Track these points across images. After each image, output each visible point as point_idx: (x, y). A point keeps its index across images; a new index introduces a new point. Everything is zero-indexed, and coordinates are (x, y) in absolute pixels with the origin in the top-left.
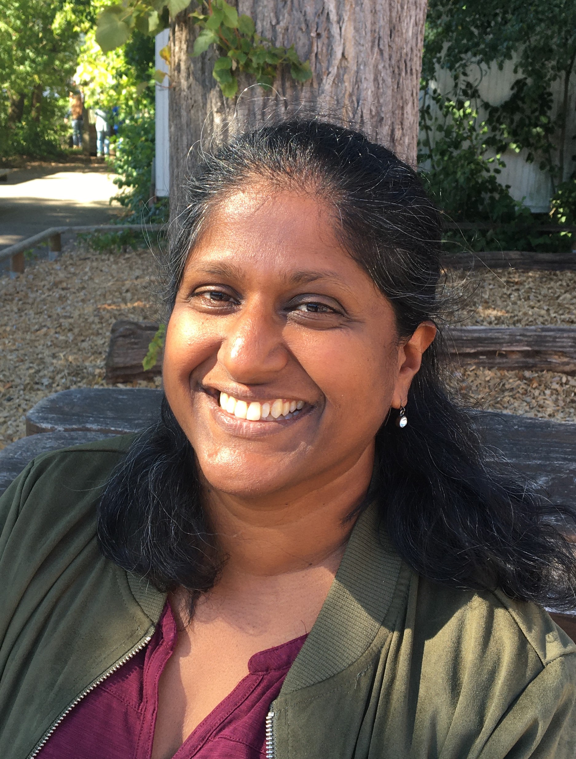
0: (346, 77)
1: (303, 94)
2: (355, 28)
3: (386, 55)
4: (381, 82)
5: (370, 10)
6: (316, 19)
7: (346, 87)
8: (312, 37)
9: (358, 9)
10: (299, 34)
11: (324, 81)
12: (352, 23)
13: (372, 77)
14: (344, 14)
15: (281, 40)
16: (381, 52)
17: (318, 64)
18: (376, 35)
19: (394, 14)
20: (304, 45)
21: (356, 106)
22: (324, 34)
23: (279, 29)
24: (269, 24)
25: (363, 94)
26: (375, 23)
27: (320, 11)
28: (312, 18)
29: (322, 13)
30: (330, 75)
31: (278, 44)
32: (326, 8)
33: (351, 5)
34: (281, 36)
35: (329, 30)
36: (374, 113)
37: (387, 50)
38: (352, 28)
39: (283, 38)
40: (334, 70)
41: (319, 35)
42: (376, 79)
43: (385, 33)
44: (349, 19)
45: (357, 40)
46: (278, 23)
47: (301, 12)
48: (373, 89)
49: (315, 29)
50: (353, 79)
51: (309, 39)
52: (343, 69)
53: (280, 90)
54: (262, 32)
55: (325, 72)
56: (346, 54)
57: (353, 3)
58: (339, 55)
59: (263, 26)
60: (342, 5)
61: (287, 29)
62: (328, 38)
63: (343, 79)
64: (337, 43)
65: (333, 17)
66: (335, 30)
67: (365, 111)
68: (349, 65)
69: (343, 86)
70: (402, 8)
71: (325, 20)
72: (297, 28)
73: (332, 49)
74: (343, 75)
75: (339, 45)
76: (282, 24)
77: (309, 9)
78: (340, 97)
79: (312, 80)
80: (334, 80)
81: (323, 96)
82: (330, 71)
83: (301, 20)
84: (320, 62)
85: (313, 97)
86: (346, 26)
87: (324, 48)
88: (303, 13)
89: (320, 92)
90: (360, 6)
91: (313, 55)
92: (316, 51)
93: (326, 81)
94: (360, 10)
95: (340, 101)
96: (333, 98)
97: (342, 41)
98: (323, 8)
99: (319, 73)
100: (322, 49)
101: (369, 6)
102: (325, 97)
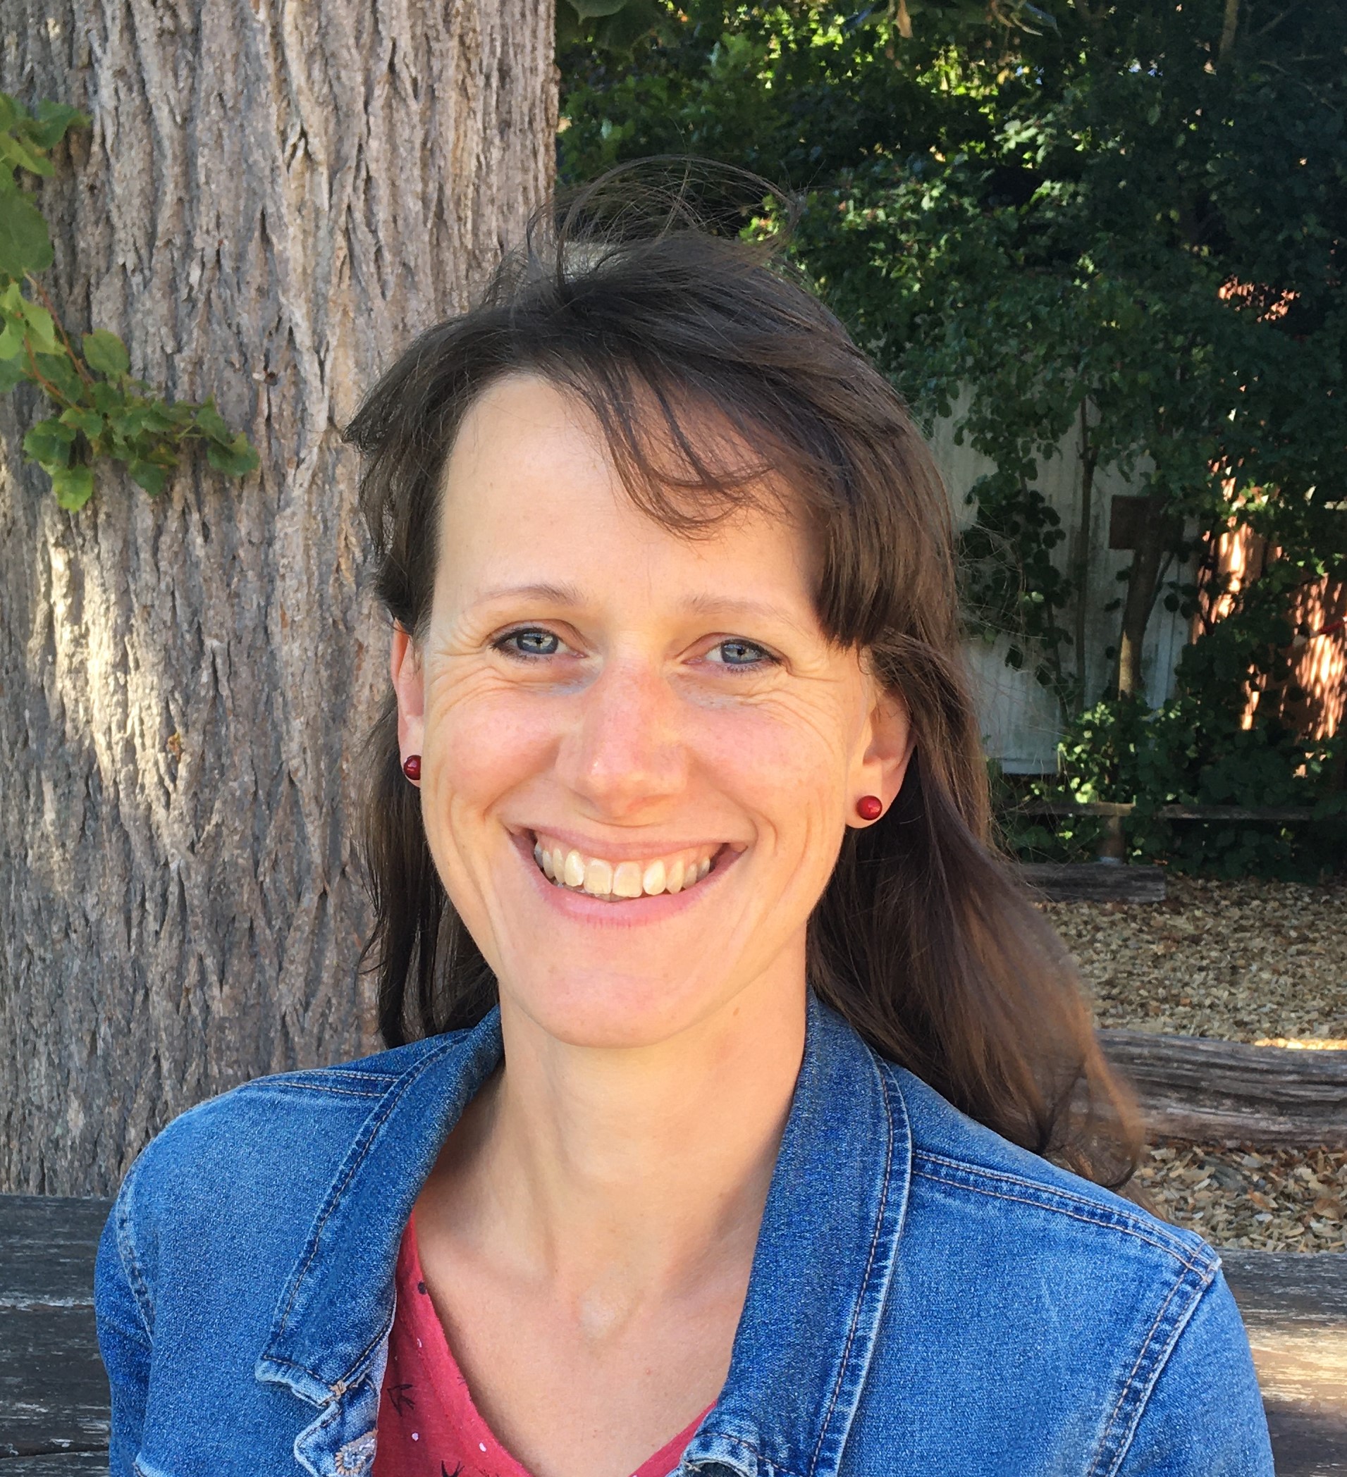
0: (340, 470)
1: (243, 506)
2: (357, 364)
5: (389, 325)
6: (265, 341)
7: (341, 493)
8: (258, 382)
9: (361, 321)
10: (228, 374)
11: (290, 479)
12: (351, 353)
14: (328, 332)
15: (186, 387)
17: (273, 442)
20: (240, 400)
22: (284, 376)
23: (181, 362)
24: (158, 350)
27: (274, 324)
28: (256, 339)
29: (277, 329)
30: (303, 466)
31: (179, 396)
32: (285, 317)
33: (345, 313)
34: (186, 378)
35: (295, 367)
38: (351, 363)
39: (192, 383)
40: (312, 457)
41: (272, 378)
44: (342, 343)
46: (179, 350)
47: (229, 326)
49: (263, 365)
51: (251, 388)
52: (332, 452)
53: (191, 497)
54: (145, 369)
55: (289, 461)
56: (337, 419)
57: (351, 308)
58: (321, 422)
59: (145, 357)
60: (322, 312)
61: (199, 363)
62: (295, 384)
63: (334, 478)
64: (314, 396)
65: (303, 338)
66: (309, 366)
68: (346, 445)
69: (336, 490)
71: (284, 343)
72: (222, 360)
73: (304, 410)
74: (334, 466)
75: (321, 400)
76: (186, 352)
77: (247, 320)
78: (329, 515)
79: (262, 477)
80: (314, 476)
81: (288, 511)
82: (302, 456)
83: (231, 342)
84: (277, 438)
85: (267, 515)
86: (336, 359)
87: (284, 406)
88: (234, 329)
89: (282, 503)
90: (366, 315)
91: (261, 421)
92: (266, 413)
93: (294, 480)
94: (367, 325)
95: (329, 524)
96: (315, 518)
97: (327, 390)
98: (280, 319)
99: (276, 462)
100: (280, 408)
101: (386, 314)
102: (294, 514)
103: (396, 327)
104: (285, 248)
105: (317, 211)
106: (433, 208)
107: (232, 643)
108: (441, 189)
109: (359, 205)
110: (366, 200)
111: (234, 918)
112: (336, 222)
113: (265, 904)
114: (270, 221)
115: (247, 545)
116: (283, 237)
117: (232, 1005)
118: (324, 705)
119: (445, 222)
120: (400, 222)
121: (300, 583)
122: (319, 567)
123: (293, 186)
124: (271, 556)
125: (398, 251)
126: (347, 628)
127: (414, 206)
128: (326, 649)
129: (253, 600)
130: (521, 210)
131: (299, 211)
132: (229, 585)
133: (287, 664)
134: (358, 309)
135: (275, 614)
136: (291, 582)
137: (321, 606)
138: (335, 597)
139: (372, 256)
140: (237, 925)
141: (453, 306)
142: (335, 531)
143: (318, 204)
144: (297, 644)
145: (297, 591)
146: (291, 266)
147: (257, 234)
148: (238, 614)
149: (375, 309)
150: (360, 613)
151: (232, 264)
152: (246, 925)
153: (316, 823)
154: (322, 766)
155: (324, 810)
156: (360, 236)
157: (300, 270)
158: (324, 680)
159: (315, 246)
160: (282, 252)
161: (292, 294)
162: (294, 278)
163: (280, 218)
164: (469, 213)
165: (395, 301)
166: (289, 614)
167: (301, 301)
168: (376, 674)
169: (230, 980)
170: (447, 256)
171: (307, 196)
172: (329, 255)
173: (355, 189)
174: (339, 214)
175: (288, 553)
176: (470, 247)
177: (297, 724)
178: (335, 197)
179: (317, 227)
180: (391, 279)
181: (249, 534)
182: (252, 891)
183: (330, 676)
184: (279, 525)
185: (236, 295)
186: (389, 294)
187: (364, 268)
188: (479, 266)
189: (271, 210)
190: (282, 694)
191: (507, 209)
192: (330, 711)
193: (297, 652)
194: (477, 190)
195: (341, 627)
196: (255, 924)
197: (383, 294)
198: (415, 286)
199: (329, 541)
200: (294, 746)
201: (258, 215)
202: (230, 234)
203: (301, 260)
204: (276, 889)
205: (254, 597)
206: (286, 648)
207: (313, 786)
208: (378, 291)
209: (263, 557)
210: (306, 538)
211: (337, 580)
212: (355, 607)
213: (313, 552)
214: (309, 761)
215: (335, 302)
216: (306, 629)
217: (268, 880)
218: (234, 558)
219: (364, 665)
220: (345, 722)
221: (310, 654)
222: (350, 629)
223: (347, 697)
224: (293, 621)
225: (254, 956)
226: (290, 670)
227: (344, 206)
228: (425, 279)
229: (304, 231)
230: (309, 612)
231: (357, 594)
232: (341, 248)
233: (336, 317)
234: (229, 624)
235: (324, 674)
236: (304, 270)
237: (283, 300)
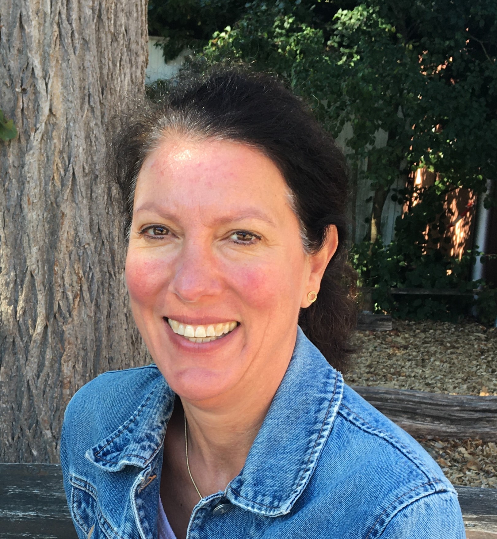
0: (54, 133)
1: (11, 149)
2: (62, 84)
3: (98, 113)
4: (93, 139)
5: (77, 67)
6: (21, 74)
7: (55, 144)
8: (18, 92)
9: (64, 65)
10: (4, 89)
11: (32, 138)
12: (60, 79)
13: (83, 134)
14: (50, 70)
16: (92, 109)
17: (24, 120)
18: (86, 92)
19: (105, 71)
20: (10, 101)
21: (67, 163)
22: (30, 90)
25: (74, 151)
26: (84, 80)
27: (25, 66)
28: (17, 73)
29: (27, 68)
30: (38, 132)
32: (30, 63)
33: (57, 61)
35: (35, 86)
36: (87, 171)
37: (99, 107)
38: (60, 84)
40: (42, 127)
41: (24, 91)
42: (87, 137)
43: (95, 91)
44: (56, 75)
45: (65, 97)
47: (5, 67)
48: (85, 147)
49: (20, 85)
50: (63, 136)
51: (14, 95)
52: (51, 125)
55: (32, 128)
56: (53, 110)
57: (60, 58)
58: (46, 111)
60: (47, 61)
62: (35, 94)
63: (52, 137)
64: (43, 99)
65: (39, 72)
66: (41, 85)
67: (76, 169)
68: (57, 122)
69: (52, 143)
70: (115, 65)
71: (30, 75)
73: (39, 105)
74: (52, 132)
75: (46, 101)
77: (13, 64)
78: (49, 154)
79: (19, 136)
80: (43, 136)
81: (31, 152)
82: (38, 127)
83: (6, 74)
84: (26, 118)
85: (22, 154)
86: (53, 82)
87: (30, 104)
88: (7, 68)
89: (28, 148)
90: (67, 62)
91: (19, 110)
92: (21, 107)
93: (34, 138)
94: (67, 67)
95: (49, 158)
96: (43, 155)
97: (49, 96)
98: (28, 63)
99: (26, 130)
100: (28, 105)
101: (76, 62)
102: (34, 153)
103: (80, 68)
104: (31, 31)
105: (45, 14)
106: (97, 12)
107: (6, 212)
108: (100, 4)
109: (64, 11)
110: (67, 9)
111: (6, 338)
112: (53, 19)
113: (20, 330)
114: (24, 18)
115: (12, 167)
116: (30, 26)
117: (5, 376)
118: (47, 240)
119: (102, 20)
120: (82, 20)
121: (36, 185)
122: (45, 178)
123: (34, 3)
124: (23, 173)
125: (81, 33)
126: (57, 206)
127: (89, 12)
128: (47, 215)
129: (15, 193)
130: (135, 15)
131: (37, 14)
132: (4, 186)
133: (30, 222)
134: (63, 59)
135: (25, 199)
136: (32, 185)
137: (45, 195)
138: (51, 191)
139: (70, 35)
140: (7, 340)
141: (105, 59)
142: (52, 161)
143: (45, 10)
144: (35, 213)
145: (35, 188)
146: (33, 39)
147: (18, 24)
148: (8, 199)
149: (71, 59)
150: (63, 199)
151: (6, 38)
152: (12, 340)
153: (43, 294)
154: (46, 268)
155: (47, 288)
156: (64, 26)
157: (37, 41)
158: (46, 229)
159: (44, 30)
160: (29, 33)
161: (33, 52)
162: (34, 45)
163: (28, 17)
164: (113, 16)
165: (80, 56)
166: (31, 199)
167: (38, 56)
168: (70, 227)
169: (4, 365)
170: (103, 35)
171: (40, 7)
172: (50, 34)
173: (62, 4)
174: (55, 16)
175: (31, 171)
176: (113, 31)
177: (34, 250)
178: (53, 8)
179: (45, 22)
180: (78, 46)
181: (13, 162)
182: (14, 325)
183: (49, 227)
184: (27, 158)
185: (8, 52)
186: (77, 53)
187: (66, 41)
188: (116, 40)
189: (24, 13)
190: (28, 236)
191: (129, 14)
192: (50, 244)
193: (35, 217)
194: (116, 5)
195: (54, 205)
196: (16, 340)
197: (74, 53)
198: (89, 49)
199: (49, 166)
200: (34, 260)
201: (18, 16)
202: (6, 24)
203: (38, 37)
204: (25, 324)
205: (15, 191)
206: (30, 215)
207: (42, 277)
208: (72, 51)
209: (19, 173)
210: (39, 164)
211: (53, 183)
212: (60, 196)
213: (42, 171)
214: (40, 266)
215: (53, 56)
216: (39, 206)
217: (21, 320)
218: (6, 173)
219: (65, 223)
220: (56, 248)
221: (40, 217)
222: (58, 206)
223: (57, 237)
224: (33, 202)
225: (15, 354)
226: (32, 224)
227: (58, 12)
228: (93, 46)
229: (39, 23)
230: (40, 198)
231: (62, 190)
232: (56, 31)
233: (53, 63)
234: (4, 203)
235: (47, 226)
236: (39, 41)
237: (29, 55)
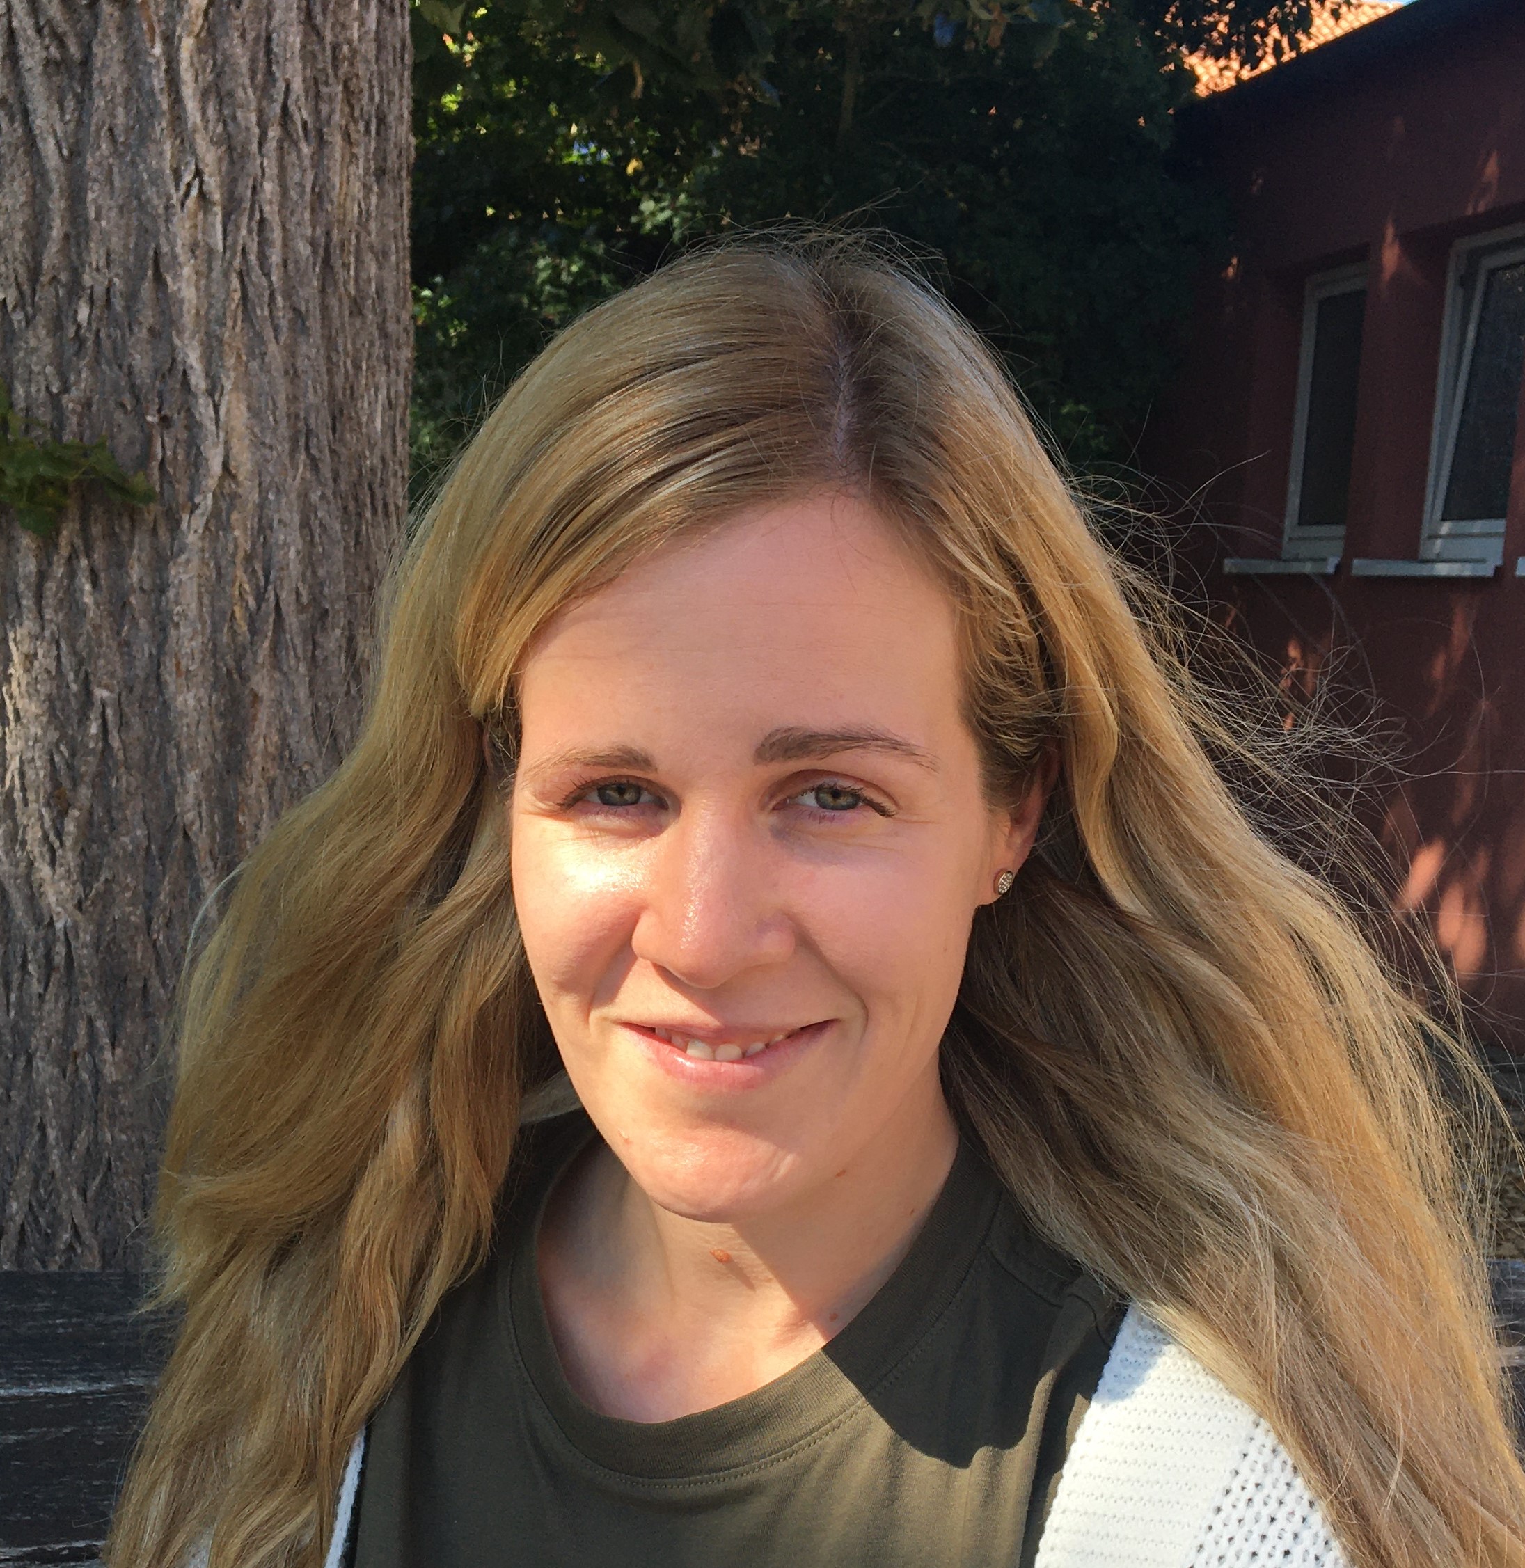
0: (235, 516)
1: (135, 552)
2: (249, 408)
3: (326, 471)
4: (317, 531)
5: (281, 370)
6: (158, 384)
7: (236, 539)
8: (151, 425)
9: (254, 365)
10: (119, 416)
11: (184, 525)
12: (243, 397)
13: (296, 519)
14: (224, 380)
15: (75, 428)
16: (314, 463)
17: (166, 485)
18: (301, 424)
20: (131, 442)
21: (262, 583)
22: (178, 419)
23: (69, 403)
24: (43, 388)
25: (278, 556)
26: (295, 398)
27: (167, 366)
28: (148, 381)
29: (170, 370)
30: (198, 512)
31: (67, 437)
32: (179, 359)
33: (239, 356)
34: (74, 419)
35: (189, 410)
36: (304, 600)
37: (328, 459)
38: (243, 407)
39: (79, 425)
40: (205, 501)
41: (165, 421)
42: (305, 525)
43: (320, 421)
44: (235, 388)
45: (256, 436)
46: (65, 389)
47: (120, 366)
48: (300, 547)
49: (157, 407)
50: (253, 523)
51: (142, 429)
52: (227, 499)
53: (78, 542)
54: (28, 409)
55: (184, 505)
56: (232, 464)
57: (244, 351)
58: (216, 468)
59: (28, 395)
60: (216, 355)
61: (87, 404)
62: (188, 428)
63: (228, 524)
64: (209, 441)
65: (198, 381)
66: (204, 409)
67: (283, 595)
68: (240, 491)
69: (230, 537)
71: (178, 386)
72: (112, 403)
73: (199, 453)
74: (229, 513)
75: (216, 444)
76: (74, 392)
77: (138, 361)
78: (223, 562)
79: (154, 523)
80: (207, 523)
81: (183, 558)
82: (197, 501)
83: (122, 384)
84: (170, 482)
85: (161, 562)
86: (230, 402)
87: (179, 450)
88: (126, 370)
89: (176, 549)
90: (259, 359)
91: (155, 465)
92: (160, 457)
93: (189, 526)
94: (261, 369)
95: (223, 571)
96: (208, 565)
97: (222, 434)
98: (174, 360)
99: (170, 509)
100: (175, 452)
101: (279, 359)
102: (189, 561)
103: (286, 373)
104: (179, 288)
105: (211, 251)
106: (321, 252)
107: (123, 693)
108: (328, 235)
109: (253, 248)
110: (260, 243)
112: (230, 264)
113: (158, 963)
114: (164, 260)
115: (138, 592)
116: (177, 277)
118: (218, 756)
119: (332, 268)
120: (291, 267)
121: (194, 631)
122: (212, 615)
123: (187, 226)
124: (164, 604)
125: (288, 297)
126: (242, 678)
127: (304, 249)
128: (220, 699)
129: (145, 649)
131: (193, 251)
132: (119, 633)
133: (181, 714)
134: (251, 353)
135: (169, 662)
136: (185, 631)
137: (214, 655)
138: (229, 646)
139: (266, 299)
142: (228, 579)
143: (212, 244)
144: (191, 694)
145: (192, 639)
146: (184, 308)
147: (150, 273)
148: (129, 663)
149: (269, 352)
150: (255, 663)
151: (123, 303)
152: (140, 985)
153: (212, 878)
154: (218, 819)
155: (219, 864)
156: (254, 279)
157: (194, 311)
158: (218, 731)
159: (208, 287)
160: (176, 293)
161: (186, 336)
162: (188, 319)
163: (174, 258)
164: (352, 260)
165: (287, 347)
166: (183, 663)
167: (196, 344)
168: (269, 724)
170: (333, 302)
171: (200, 236)
172: (223, 297)
173: (249, 231)
174: (234, 257)
175: (183, 601)
176: (353, 293)
177: (192, 776)
178: (229, 239)
179: (211, 269)
180: (284, 324)
181: (140, 580)
183: (224, 727)
184: (172, 573)
185: (127, 336)
186: (283, 338)
187: (259, 313)
188: (360, 313)
189: (165, 249)
190: (177, 746)
192: (225, 763)
193: (191, 703)
194: (358, 236)
195: (235, 676)
196: (149, 983)
197: (276, 338)
198: (305, 331)
199: (223, 589)
200: (189, 799)
201: (151, 254)
202: (121, 273)
203: (194, 301)
205: (146, 645)
206: (180, 698)
207: (208, 840)
208: (272, 335)
209: (155, 604)
210: (200, 586)
211: (231, 628)
212: (249, 656)
213: (207, 600)
214: (204, 814)
215: (228, 346)
216: (201, 679)
218: (125, 605)
219: (259, 716)
220: (241, 773)
221: (204, 704)
222: (244, 679)
223: (243, 748)
224: (188, 671)
226: (185, 721)
227: (239, 248)
228: (315, 327)
229: (198, 273)
230: (202, 661)
231: (252, 643)
232: (235, 291)
233: (230, 361)
234: (119, 673)
235: (218, 724)
236: (198, 310)
237: (177, 341)
